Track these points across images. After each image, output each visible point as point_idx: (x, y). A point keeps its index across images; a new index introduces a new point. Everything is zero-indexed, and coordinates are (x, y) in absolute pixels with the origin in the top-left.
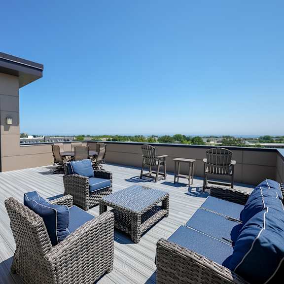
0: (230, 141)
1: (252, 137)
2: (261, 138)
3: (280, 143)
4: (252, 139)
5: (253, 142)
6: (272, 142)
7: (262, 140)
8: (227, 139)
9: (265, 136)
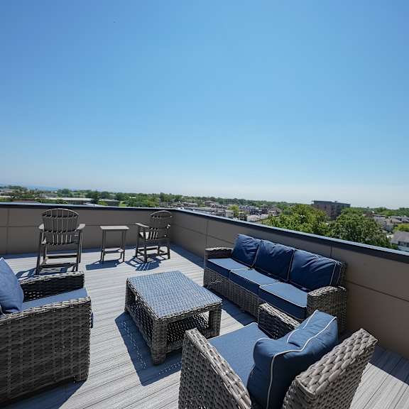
0: (26, 193)
1: (49, 190)
2: (59, 191)
3: (79, 197)
4: (50, 192)
5: (51, 196)
6: (71, 197)
7: (61, 193)
8: (21, 190)
9: (65, 190)
